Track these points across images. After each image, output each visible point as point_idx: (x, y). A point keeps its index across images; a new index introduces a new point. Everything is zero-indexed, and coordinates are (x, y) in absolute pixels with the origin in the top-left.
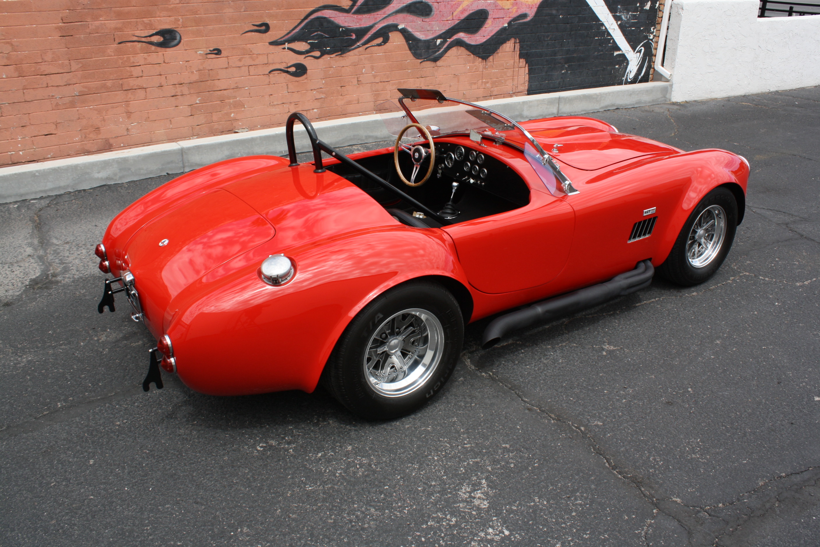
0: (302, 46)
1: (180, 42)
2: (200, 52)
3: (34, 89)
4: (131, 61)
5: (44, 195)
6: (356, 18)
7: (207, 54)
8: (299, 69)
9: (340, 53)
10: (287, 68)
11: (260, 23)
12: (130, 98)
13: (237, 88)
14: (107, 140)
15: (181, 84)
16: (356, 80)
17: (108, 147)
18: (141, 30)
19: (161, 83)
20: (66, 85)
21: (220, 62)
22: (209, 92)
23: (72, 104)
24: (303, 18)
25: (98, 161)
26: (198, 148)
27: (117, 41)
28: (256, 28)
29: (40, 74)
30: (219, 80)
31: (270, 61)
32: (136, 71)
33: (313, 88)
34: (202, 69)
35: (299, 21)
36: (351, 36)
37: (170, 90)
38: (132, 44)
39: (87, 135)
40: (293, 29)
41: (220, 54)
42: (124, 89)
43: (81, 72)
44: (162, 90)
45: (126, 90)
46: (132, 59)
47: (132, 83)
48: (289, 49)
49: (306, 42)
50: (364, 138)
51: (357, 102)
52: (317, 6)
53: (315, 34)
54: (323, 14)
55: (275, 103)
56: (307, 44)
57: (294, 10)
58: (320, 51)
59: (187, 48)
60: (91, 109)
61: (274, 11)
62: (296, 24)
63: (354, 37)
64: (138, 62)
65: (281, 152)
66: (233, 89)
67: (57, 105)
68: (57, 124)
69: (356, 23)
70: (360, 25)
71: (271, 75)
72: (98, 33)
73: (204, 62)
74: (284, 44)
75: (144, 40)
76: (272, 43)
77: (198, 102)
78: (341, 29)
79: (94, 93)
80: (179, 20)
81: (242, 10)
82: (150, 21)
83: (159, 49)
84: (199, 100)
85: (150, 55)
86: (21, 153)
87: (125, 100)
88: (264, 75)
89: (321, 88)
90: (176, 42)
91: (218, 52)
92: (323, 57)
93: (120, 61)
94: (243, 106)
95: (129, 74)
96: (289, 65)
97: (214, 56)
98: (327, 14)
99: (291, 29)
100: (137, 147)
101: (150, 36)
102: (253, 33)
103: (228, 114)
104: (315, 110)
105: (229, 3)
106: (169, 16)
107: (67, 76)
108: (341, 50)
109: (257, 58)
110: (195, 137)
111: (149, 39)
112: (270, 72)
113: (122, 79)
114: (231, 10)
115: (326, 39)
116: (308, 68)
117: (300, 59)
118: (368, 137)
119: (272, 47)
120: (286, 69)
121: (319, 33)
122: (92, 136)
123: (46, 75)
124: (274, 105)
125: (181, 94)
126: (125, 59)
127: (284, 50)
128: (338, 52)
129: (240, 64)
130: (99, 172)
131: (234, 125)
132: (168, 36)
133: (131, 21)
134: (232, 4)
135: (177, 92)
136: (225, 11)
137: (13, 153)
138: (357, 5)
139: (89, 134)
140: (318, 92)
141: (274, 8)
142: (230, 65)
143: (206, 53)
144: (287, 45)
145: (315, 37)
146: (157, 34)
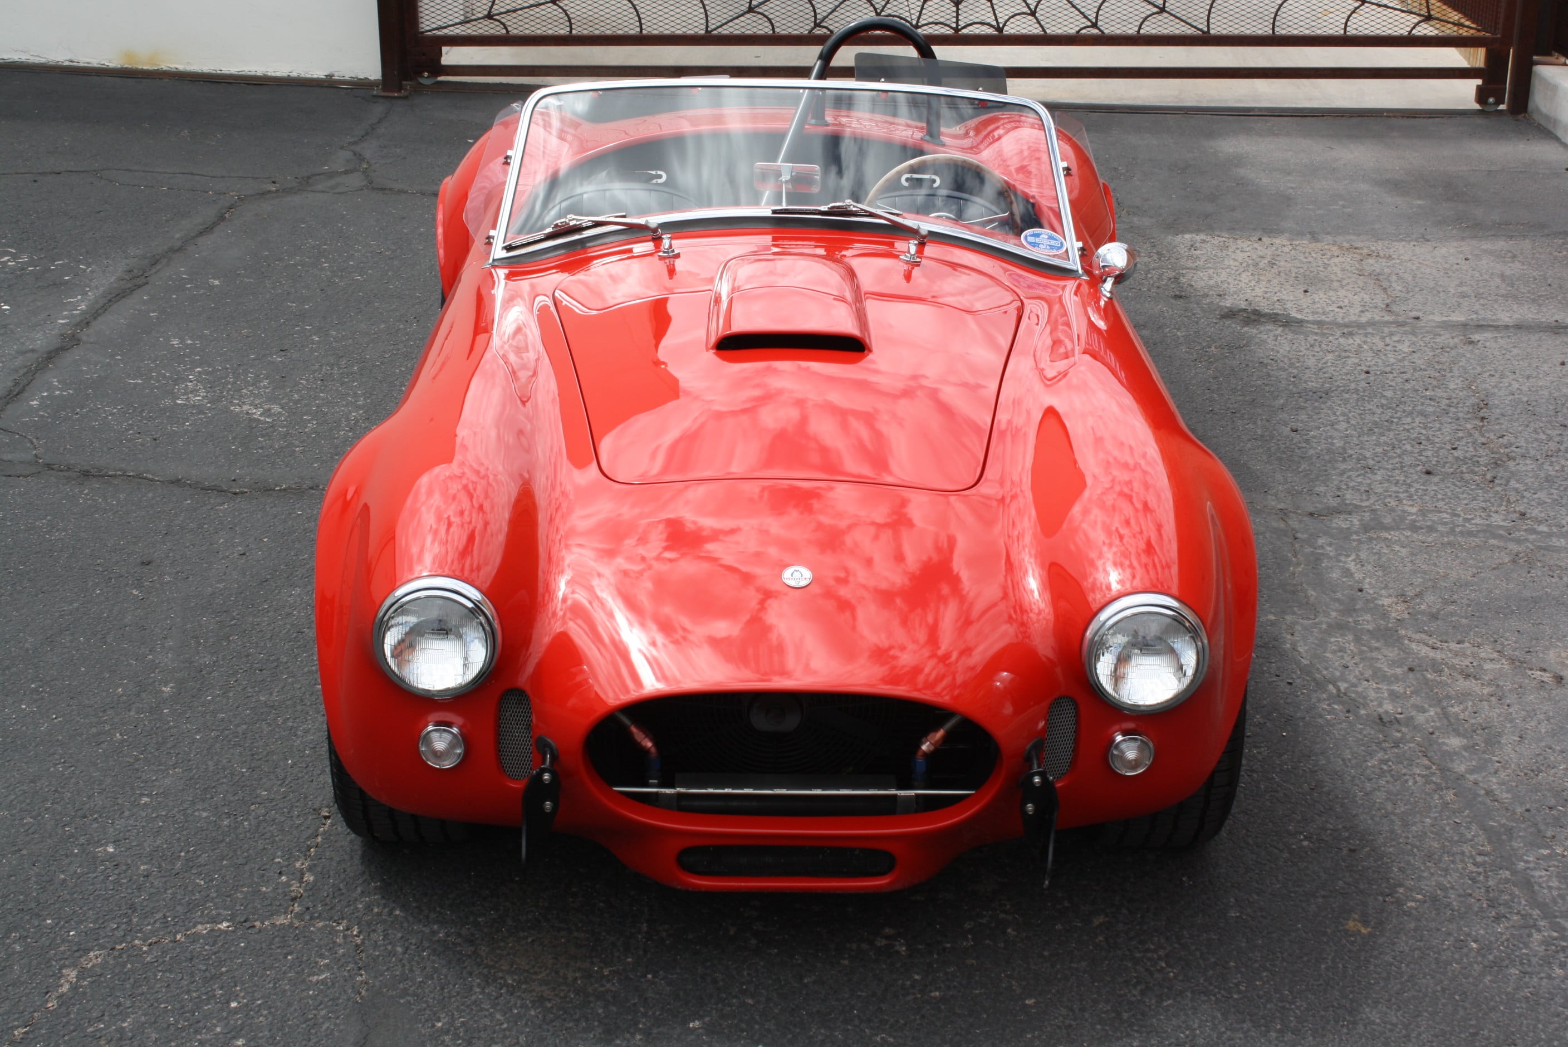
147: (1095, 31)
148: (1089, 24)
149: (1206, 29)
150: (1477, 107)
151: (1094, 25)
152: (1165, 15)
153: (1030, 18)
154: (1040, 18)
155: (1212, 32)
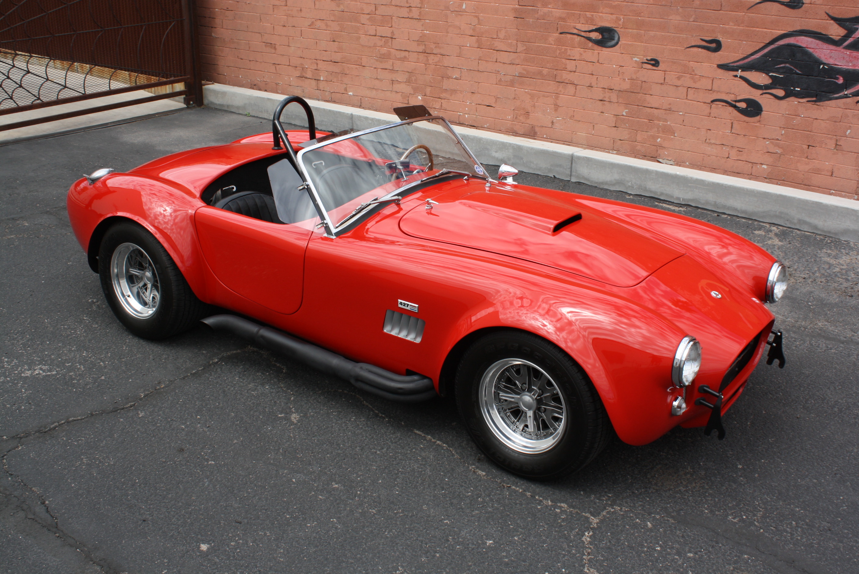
0: (761, 78)
1: (617, 43)
2: (636, 59)
3: (486, 61)
4: (568, 54)
5: (452, 157)
6: (850, 56)
7: (643, 63)
8: (749, 108)
9: (814, 99)
10: (736, 101)
11: (710, 38)
12: (561, 91)
13: (670, 110)
14: (533, 127)
15: (611, 90)
16: (833, 142)
17: (532, 134)
18: (583, 24)
19: (591, 83)
20: (510, 64)
21: (655, 75)
22: (638, 105)
23: (512, 84)
24: (768, 42)
25: (498, 141)
26: (588, 160)
27: (560, 31)
28: (704, 44)
29: (493, 49)
30: (651, 95)
31: (714, 88)
32: (571, 65)
33: (765, 137)
34: (635, 78)
35: (763, 45)
36: (837, 79)
37: (598, 93)
38: (571, 36)
39: (518, 117)
40: (752, 54)
41: (657, 66)
42: (557, 80)
43: (524, 54)
44: (591, 91)
45: (558, 82)
46: (569, 51)
47: (565, 76)
48: (741, 77)
49: (767, 74)
50: (796, 221)
51: (830, 174)
52: (791, 29)
53: (782, 66)
54: (797, 41)
55: (713, 141)
56: (767, 77)
57: (758, 29)
58: (785, 90)
59: (623, 52)
60: (526, 92)
61: (731, 26)
62: (758, 49)
63: (841, 81)
64: (574, 56)
65: (678, 199)
66: (666, 110)
67: (500, 80)
68: (497, 98)
69: (847, 61)
70: (854, 65)
71: (713, 106)
72: (544, 19)
73: (638, 71)
74: (738, 71)
75: (583, 34)
76: (720, 66)
77: (624, 114)
78: (821, 66)
79: (531, 78)
80: (620, 20)
81: (692, 20)
82: (592, 15)
83: (596, 47)
84: (626, 112)
85: (586, 51)
86: (466, 116)
87: (556, 92)
88: (705, 103)
89: (778, 140)
90: (613, 42)
91: (655, 63)
92: (788, 99)
93: (558, 52)
94: (673, 133)
95: (564, 66)
96: (739, 98)
97: (650, 67)
98: (804, 42)
99: (749, 53)
100: (557, 143)
101: (590, 31)
102: (700, 50)
103: (654, 138)
104: (765, 167)
105: (678, 9)
106: (612, 14)
107: (513, 56)
108: (816, 96)
109: (700, 80)
110: (615, 152)
111: (587, 35)
112: (713, 101)
113: (557, 70)
114: (678, 18)
115: (795, 76)
116: (764, 109)
117: (755, 95)
118: (800, 221)
119: (720, 71)
120: (734, 103)
121: (788, 65)
122: (522, 118)
123: (497, 51)
124: (710, 144)
125: (608, 100)
126: (563, 50)
127: (736, 78)
128: (812, 97)
129: (679, 83)
130: (496, 152)
131: (659, 152)
132: (606, 35)
133: (575, 13)
134: (681, 10)
135: (605, 97)
136: (670, 18)
137: (461, 114)
138: (853, 36)
139: (520, 116)
140: (772, 143)
141: (731, 24)
142: (666, 81)
143: (641, 61)
144: (739, 73)
145: (781, 71)
146: (596, 30)
147: (38, 101)
148: (36, 98)
149: (83, 92)
150: (185, 106)
151: (39, 99)
152: (66, 89)
153: (10, 100)
154: (14, 99)
155: (86, 93)
